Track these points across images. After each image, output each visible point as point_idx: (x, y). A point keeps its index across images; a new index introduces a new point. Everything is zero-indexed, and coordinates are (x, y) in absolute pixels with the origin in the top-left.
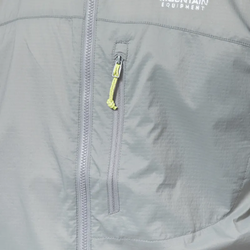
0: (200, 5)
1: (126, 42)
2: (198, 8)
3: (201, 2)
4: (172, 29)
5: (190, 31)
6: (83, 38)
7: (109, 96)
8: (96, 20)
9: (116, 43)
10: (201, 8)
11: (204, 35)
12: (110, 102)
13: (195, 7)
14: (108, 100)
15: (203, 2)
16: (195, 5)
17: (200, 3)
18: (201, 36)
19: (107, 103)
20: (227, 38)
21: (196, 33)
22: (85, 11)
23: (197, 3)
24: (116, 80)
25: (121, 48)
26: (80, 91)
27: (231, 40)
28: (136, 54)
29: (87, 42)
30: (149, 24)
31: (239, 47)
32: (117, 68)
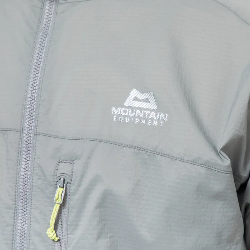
0: (159, 121)
1: (71, 162)
2: (155, 123)
3: (160, 116)
4: (125, 148)
5: (146, 150)
6: (19, 155)
7: (49, 224)
8: (36, 135)
9: (59, 163)
10: (159, 123)
11: (163, 155)
12: (50, 232)
13: (152, 122)
14: (49, 230)
15: (162, 117)
16: (153, 120)
17: (158, 118)
18: (159, 157)
19: (47, 233)
20: (190, 160)
21: (153, 152)
22: (22, 123)
23: (155, 118)
24: (58, 206)
25: (64, 168)
26: (15, 218)
27: (194, 162)
28: (82, 176)
29: (25, 160)
30: (98, 141)
31: (203, 171)
32: (60, 191)
